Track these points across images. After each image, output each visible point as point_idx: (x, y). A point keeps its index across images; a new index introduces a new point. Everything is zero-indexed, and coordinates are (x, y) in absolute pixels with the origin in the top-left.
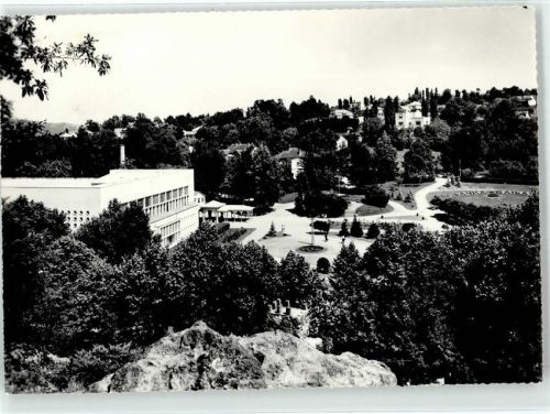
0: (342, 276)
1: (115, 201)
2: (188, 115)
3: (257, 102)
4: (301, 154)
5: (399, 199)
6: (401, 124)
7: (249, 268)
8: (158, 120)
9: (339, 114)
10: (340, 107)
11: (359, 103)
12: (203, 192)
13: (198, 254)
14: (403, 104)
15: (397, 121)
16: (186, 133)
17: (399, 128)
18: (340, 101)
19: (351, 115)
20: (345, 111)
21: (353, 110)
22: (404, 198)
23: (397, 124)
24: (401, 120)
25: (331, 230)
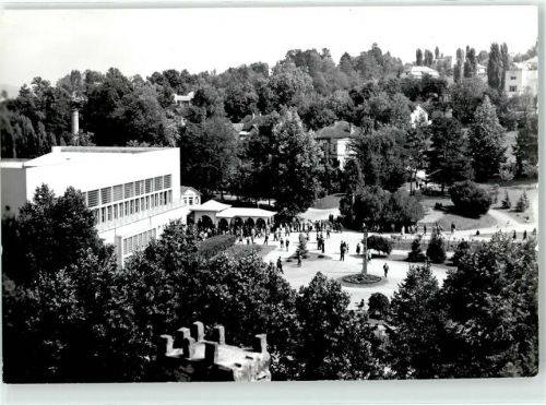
0: (407, 320)
1: (45, 188)
2: (185, 72)
3: (289, 53)
4: (353, 130)
5: (506, 206)
6: (513, 89)
7: (243, 298)
8: (138, 78)
9: (418, 72)
10: (418, 63)
11: (449, 59)
12: (196, 186)
13: (159, 275)
14: (516, 60)
15: (508, 83)
16: (177, 98)
17: (510, 95)
18: (419, 54)
19: (435, 74)
20: (426, 69)
21: (439, 70)
22: (514, 205)
23: (507, 88)
24: (513, 83)
25: (395, 252)
